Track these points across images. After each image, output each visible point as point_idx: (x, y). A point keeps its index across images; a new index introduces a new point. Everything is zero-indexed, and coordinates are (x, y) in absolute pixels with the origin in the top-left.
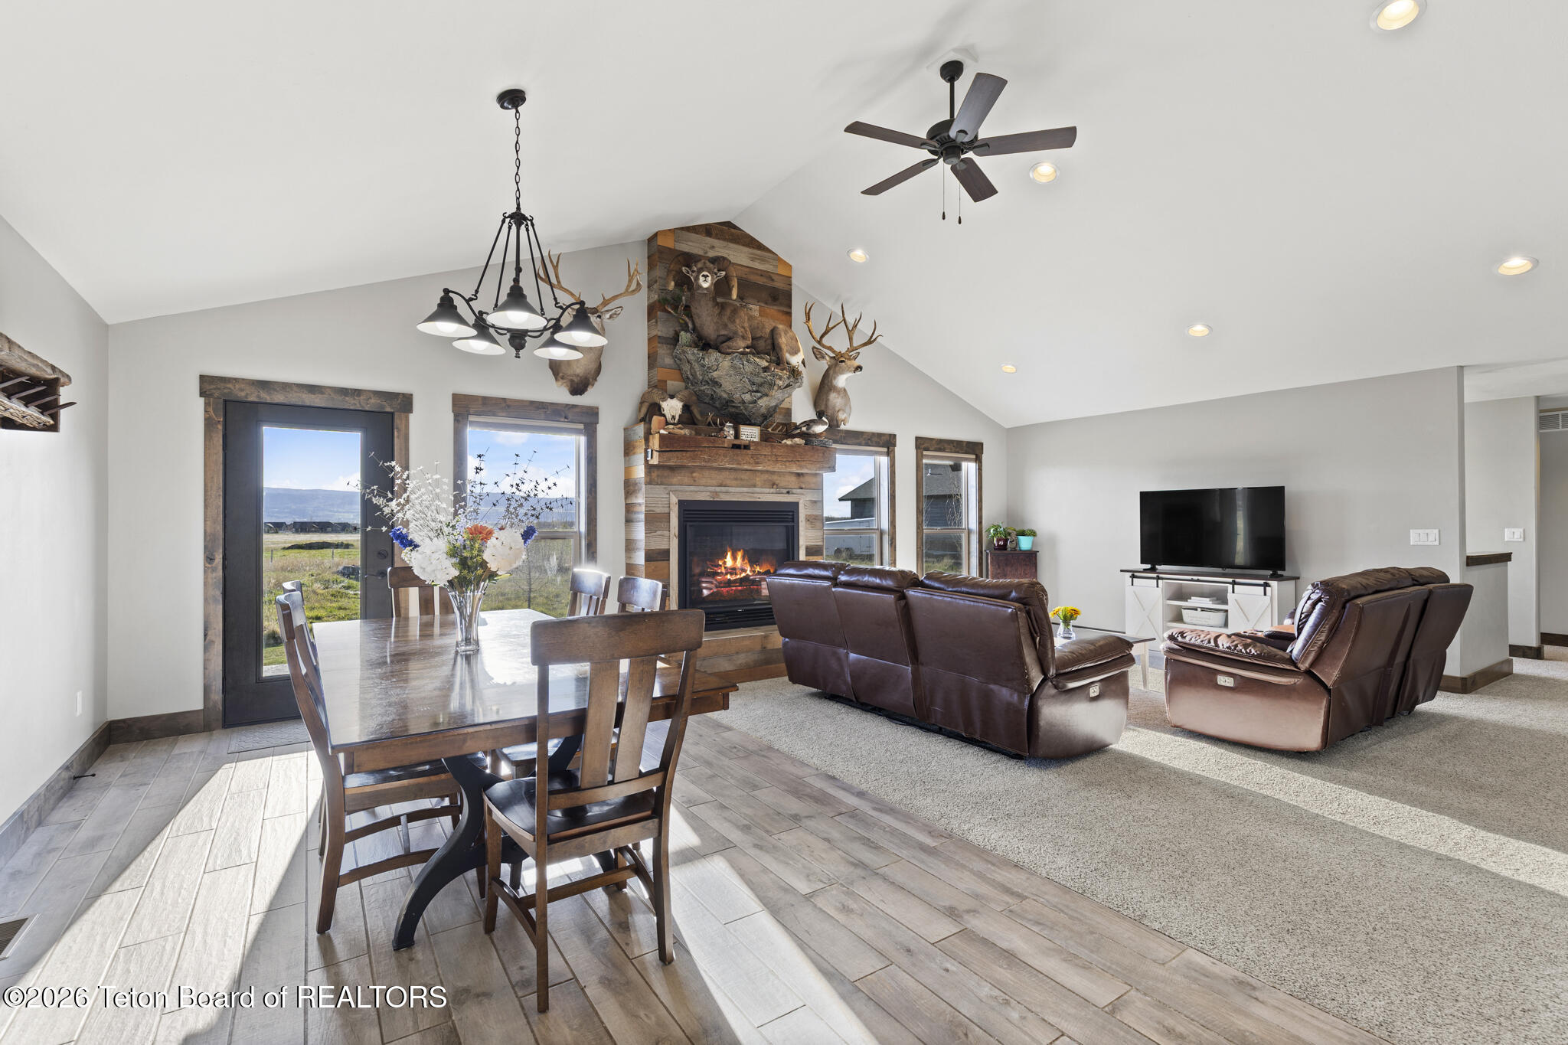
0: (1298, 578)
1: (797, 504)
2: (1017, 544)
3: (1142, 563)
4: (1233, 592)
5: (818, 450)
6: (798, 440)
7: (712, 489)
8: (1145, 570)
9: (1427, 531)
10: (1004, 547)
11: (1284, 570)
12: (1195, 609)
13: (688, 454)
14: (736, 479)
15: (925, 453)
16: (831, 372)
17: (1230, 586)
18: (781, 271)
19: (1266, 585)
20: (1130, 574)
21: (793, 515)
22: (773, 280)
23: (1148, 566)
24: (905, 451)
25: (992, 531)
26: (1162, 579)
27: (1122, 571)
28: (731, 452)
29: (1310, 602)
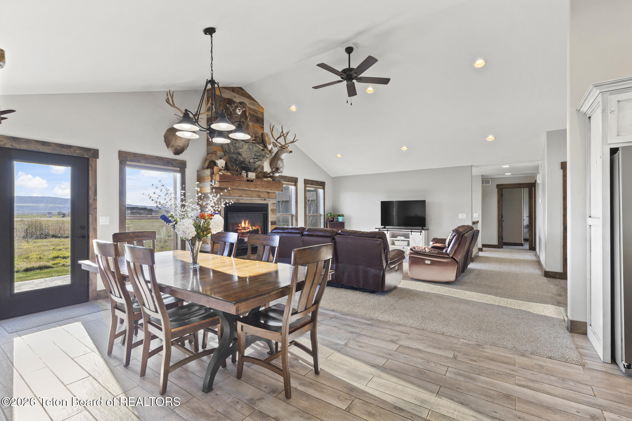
0: (428, 229)
1: (268, 204)
2: (338, 219)
3: (381, 225)
4: (411, 234)
5: (277, 183)
6: (269, 179)
7: (237, 198)
8: (383, 228)
9: (463, 214)
10: (333, 221)
11: (425, 227)
12: (399, 240)
13: (231, 183)
14: (246, 194)
15: (307, 185)
16: (279, 152)
17: (410, 233)
18: (260, 110)
19: (421, 232)
20: (378, 229)
21: (266, 209)
22: (257, 113)
23: (383, 227)
24: (301, 184)
25: (329, 215)
26: (389, 231)
27: (376, 228)
28: (247, 182)
29: (452, 236)
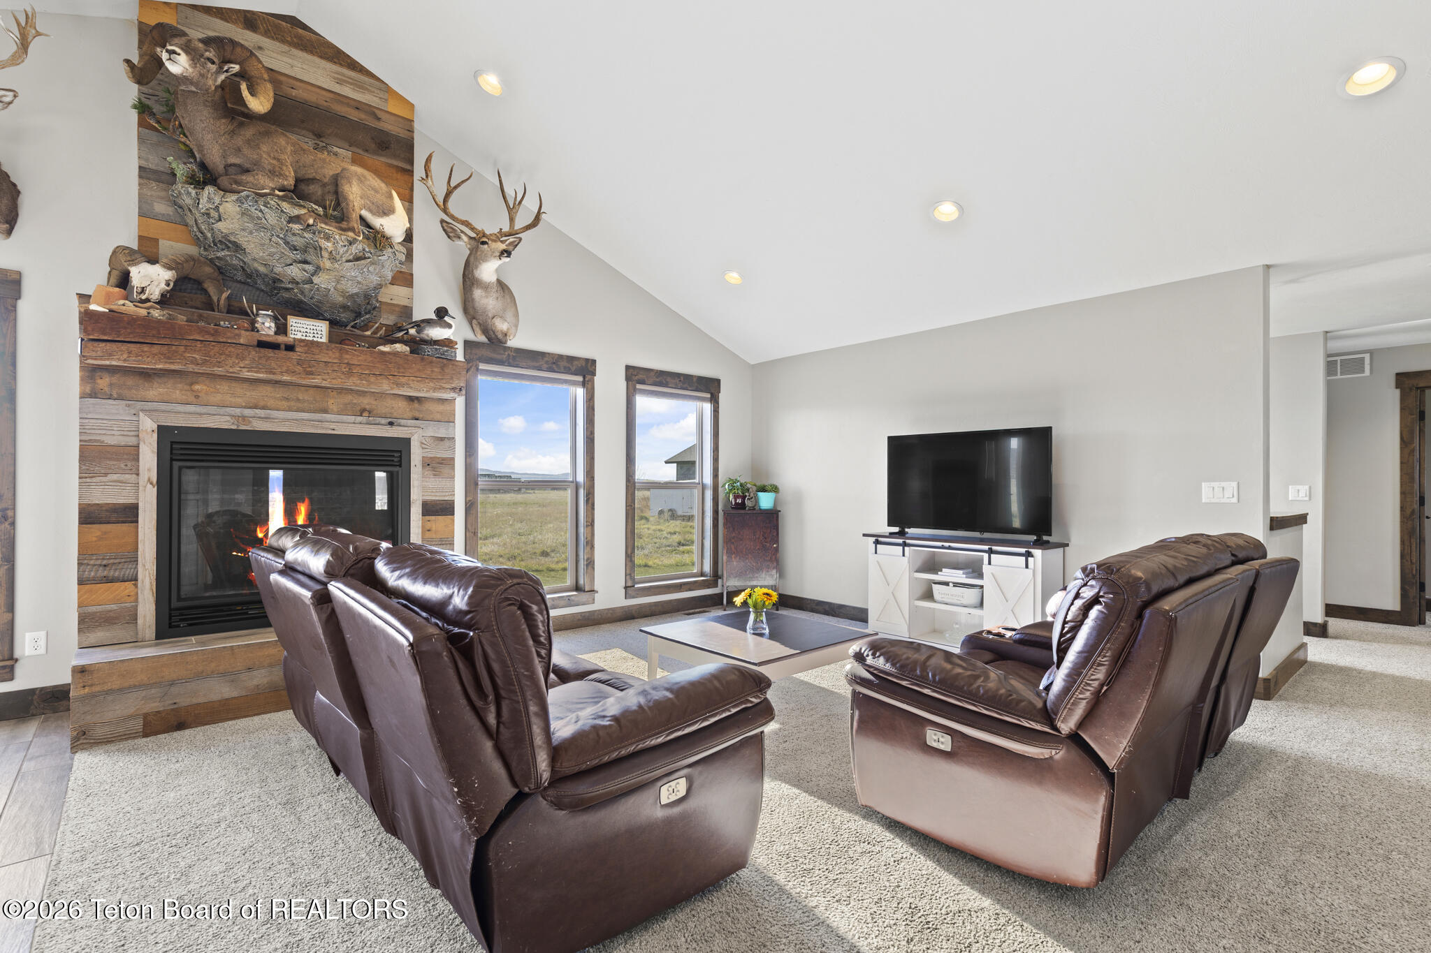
0: (1067, 545)
1: (407, 442)
2: (757, 501)
3: (889, 525)
4: (990, 563)
5: (431, 362)
6: (399, 347)
7: (238, 411)
8: (892, 535)
9: (1223, 484)
10: (742, 506)
11: (1050, 535)
12: (947, 584)
14: (287, 399)
15: (639, 386)
16: (472, 259)
17: (986, 556)
18: (392, 107)
19: (1029, 555)
20: (874, 539)
21: (400, 457)
22: (379, 119)
23: (896, 529)
24: (610, 383)
25: (727, 486)
26: (910, 545)
27: (864, 535)
